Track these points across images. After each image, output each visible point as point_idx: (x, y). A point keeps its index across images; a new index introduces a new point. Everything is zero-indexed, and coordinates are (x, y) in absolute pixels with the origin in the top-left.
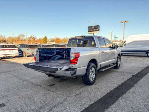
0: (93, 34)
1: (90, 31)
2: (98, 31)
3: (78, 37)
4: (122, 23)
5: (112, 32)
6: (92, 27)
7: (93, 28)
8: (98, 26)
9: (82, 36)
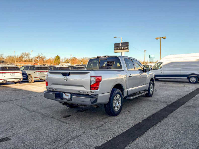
0: (121, 52)
1: (116, 50)
2: (127, 49)
3: (100, 57)
4: (157, 39)
5: (145, 51)
6: (119, 44)
7: (121, 45)
8: (127, 43)
9: (105, 57)
